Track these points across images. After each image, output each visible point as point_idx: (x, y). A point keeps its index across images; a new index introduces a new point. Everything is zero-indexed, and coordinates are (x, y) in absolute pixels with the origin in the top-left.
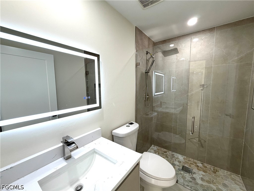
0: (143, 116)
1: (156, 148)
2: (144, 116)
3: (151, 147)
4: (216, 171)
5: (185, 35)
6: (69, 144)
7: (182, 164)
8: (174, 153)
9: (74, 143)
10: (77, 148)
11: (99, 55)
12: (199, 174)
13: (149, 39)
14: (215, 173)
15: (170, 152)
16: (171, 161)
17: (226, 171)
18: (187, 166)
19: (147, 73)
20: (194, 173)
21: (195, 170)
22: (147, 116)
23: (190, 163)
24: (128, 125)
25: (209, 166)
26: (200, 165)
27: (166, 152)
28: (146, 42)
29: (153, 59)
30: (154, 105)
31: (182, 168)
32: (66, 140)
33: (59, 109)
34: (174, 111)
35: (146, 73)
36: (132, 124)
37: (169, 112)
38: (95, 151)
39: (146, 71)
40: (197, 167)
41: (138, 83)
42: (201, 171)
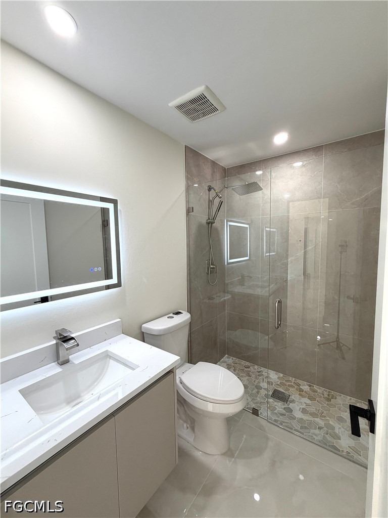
0: (205, 300)
1: (230, 360)
2: (207, 301)
3: (222, 359)
4: (332, 398)
5: (276, 157)
6: (66, 340)
7: (274, 387)
8: (262, 369)
9: (73, 338)
10: (78, 345)
11: (117, 200)
12: (301, 403)
13: (214, 164)
14: (329, 400)
15: (256, 367)
16: (255, 381)
17: (349, 397)
18: (282, 391)
19: (210, 223)
20: (293, 401)
21: (295, 396)
22: (211, 301)
23: (289, 386)
24: (171, 315)
25: (320, 390)
26: (306, 388)
27: (249, 367)
28: (207, 170)
29: (220, 199)
30: (228, 282)
31: (273, 394)
32: (60, 335)
33: (52, 287)
34: (261, 292)
35: (208, 223)
36: (178, 313)
37: (253, 294)
38: (108, 355)
39: (207, 220)
40: (300, 391)
41: (192, 242)
42: (306, 397)
